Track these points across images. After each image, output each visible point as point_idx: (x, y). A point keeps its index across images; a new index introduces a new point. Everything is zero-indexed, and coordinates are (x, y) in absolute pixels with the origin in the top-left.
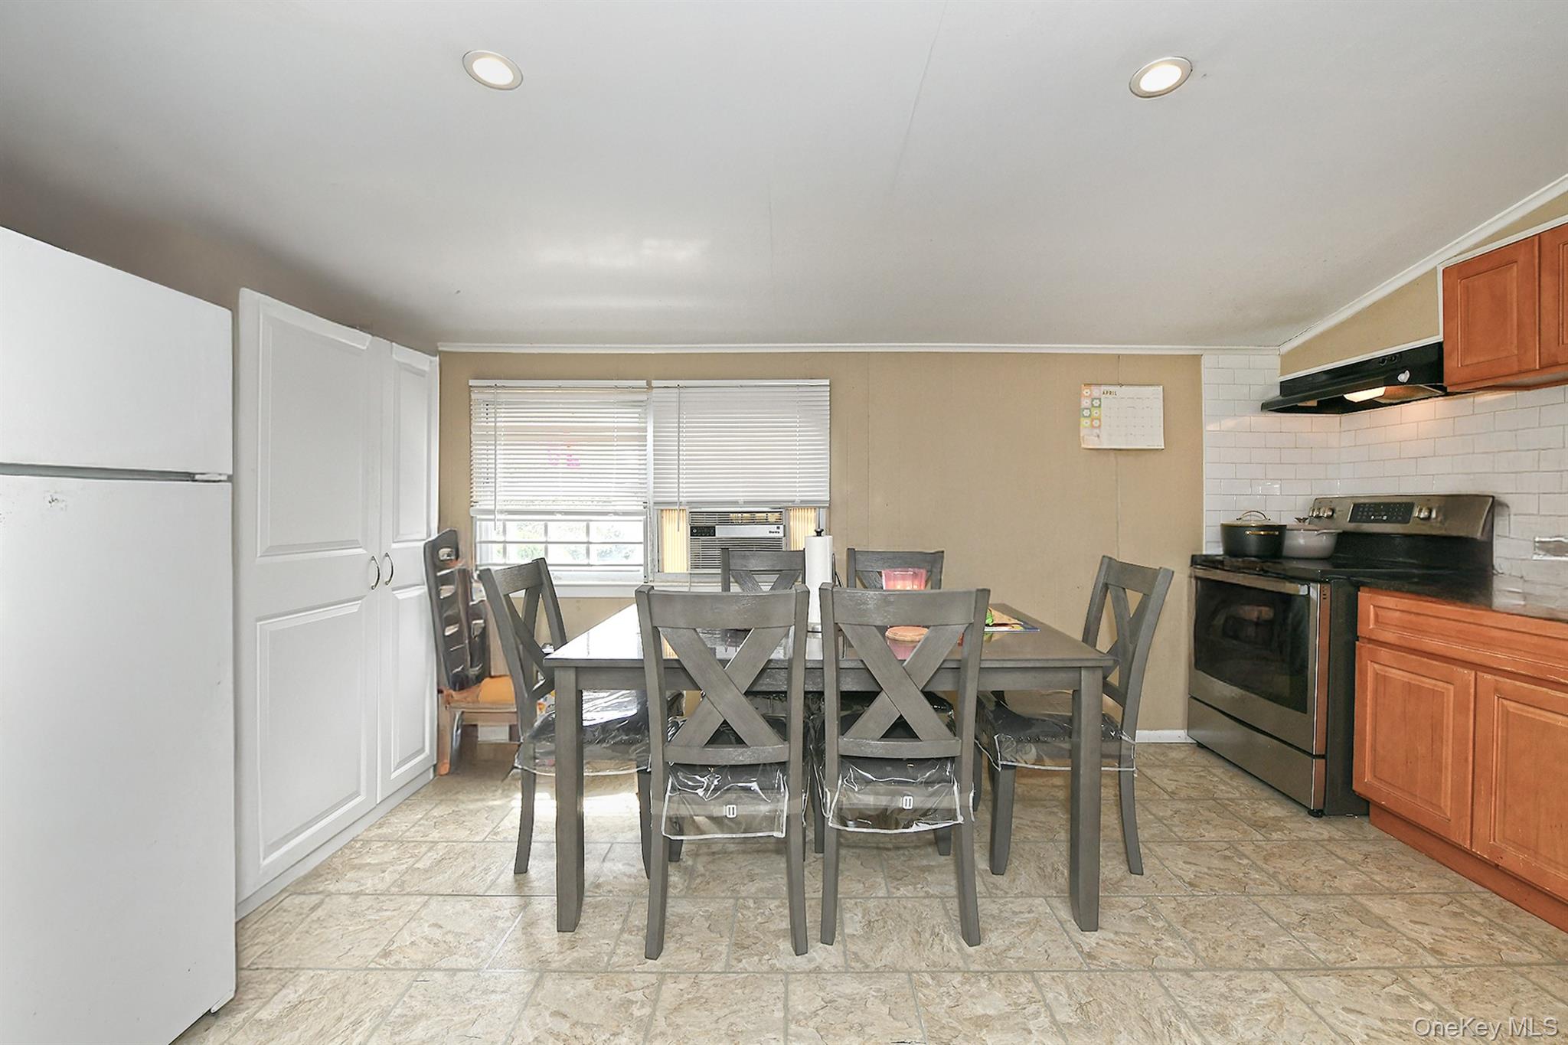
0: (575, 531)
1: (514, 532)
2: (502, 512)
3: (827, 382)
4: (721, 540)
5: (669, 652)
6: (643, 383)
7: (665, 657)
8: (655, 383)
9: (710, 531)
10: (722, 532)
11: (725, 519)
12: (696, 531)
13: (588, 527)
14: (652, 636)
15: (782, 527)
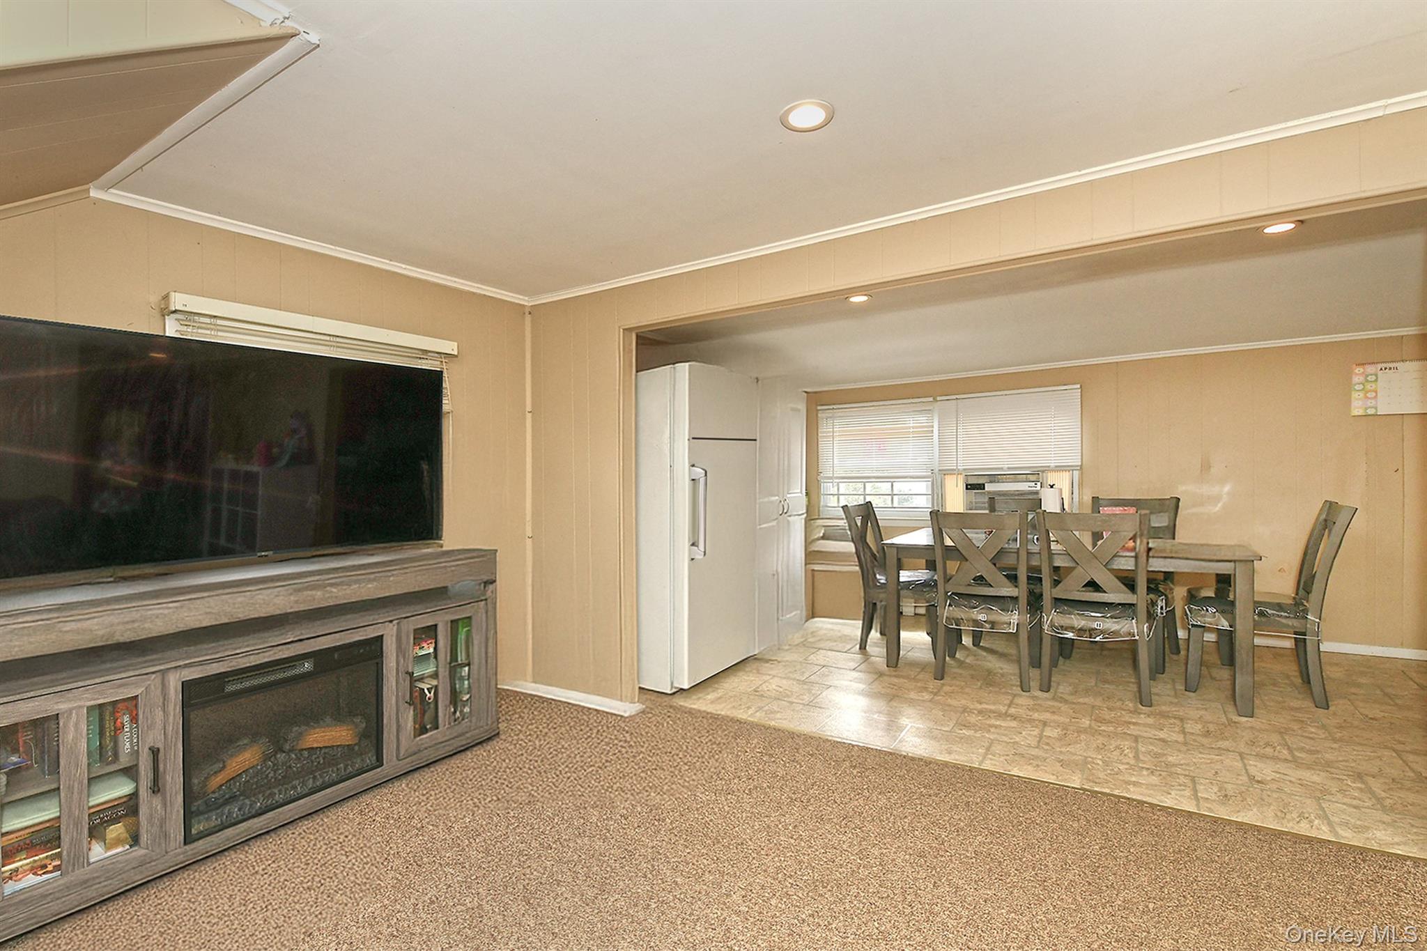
0: (885, 487)
1: (843, 488)
2: (837, 478)
3: (1079, 386)
4: (989, 492)
5: (948, 542)
6: (931, 399)
7: (946, 544)
8: (938, 398)
9: (982, 487)
10: (988, 487)
11: (993, 479)
12: (969, 487)
13: (892, 485)
14: (938, 534)
15: (1039, 484)
